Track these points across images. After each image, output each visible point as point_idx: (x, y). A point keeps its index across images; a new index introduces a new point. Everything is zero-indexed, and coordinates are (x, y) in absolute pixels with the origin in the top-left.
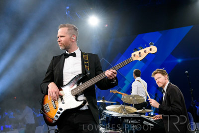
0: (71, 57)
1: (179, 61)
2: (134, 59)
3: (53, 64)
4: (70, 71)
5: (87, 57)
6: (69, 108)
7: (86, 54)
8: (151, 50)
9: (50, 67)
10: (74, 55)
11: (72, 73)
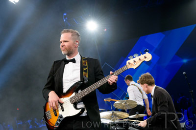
0: (70, 63)
1: (185, 61)
2: (129, 67)
3: (54, 70)
4: (69, 78)
5: (87, 63)
6: (68, 116)
7: (85, 59)
8: (145, 58)
9: (51, 72)
10: (74, 61)
11: (71, 81)
